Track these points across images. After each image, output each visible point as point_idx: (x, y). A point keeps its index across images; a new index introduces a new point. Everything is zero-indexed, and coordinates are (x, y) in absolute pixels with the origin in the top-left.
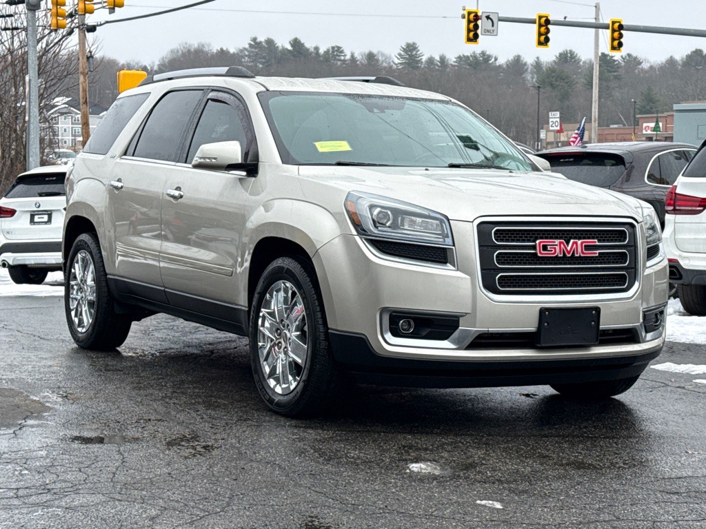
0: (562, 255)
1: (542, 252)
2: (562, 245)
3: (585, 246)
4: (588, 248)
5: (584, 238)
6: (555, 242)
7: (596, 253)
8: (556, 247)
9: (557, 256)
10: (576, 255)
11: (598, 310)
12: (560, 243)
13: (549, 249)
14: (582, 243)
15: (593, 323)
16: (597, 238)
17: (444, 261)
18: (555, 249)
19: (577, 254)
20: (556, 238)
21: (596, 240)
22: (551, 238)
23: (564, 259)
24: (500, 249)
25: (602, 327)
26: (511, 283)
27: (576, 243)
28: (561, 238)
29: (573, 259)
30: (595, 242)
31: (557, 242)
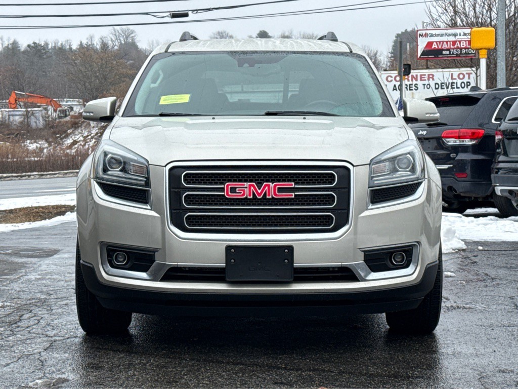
0: (251, 197)
1: (230, 194)
2: (252, 188)
3: (279, 188)
4: (281, 190)
5: (279, 181)
6: (244, 185)
7: (292, 195)
8: (246, 189)
9: (246, 197)
10: (267, 197)
11: (290, 249)
12: (250, 186)
13: (237, 191)
14: (275, 186)
15: (286, 261)
16: (294, 181)
17: (145, 201)
18: (244, 191)
19: (269, 195)
20: (246, 181)
21: (293, 183)
22: (240, 181)
23: (254, 201)
24: (189, 191)
25: (296, 265)
26: (196, 222)
27: (269, 186)
28: (251, 181)
29: (265, 201)
30: (292, 185)
31: (247, 184)
